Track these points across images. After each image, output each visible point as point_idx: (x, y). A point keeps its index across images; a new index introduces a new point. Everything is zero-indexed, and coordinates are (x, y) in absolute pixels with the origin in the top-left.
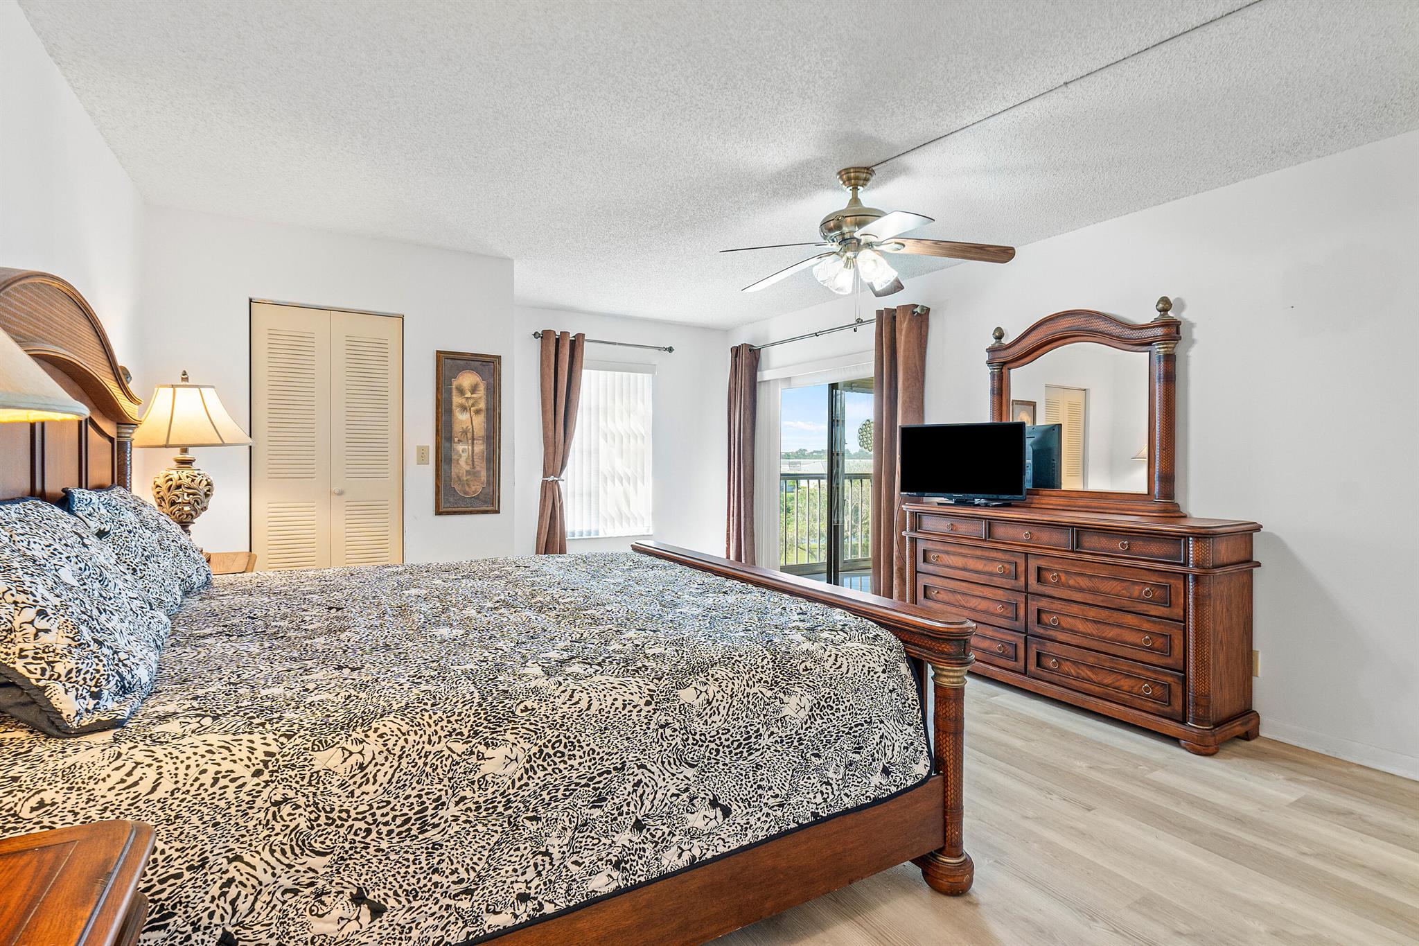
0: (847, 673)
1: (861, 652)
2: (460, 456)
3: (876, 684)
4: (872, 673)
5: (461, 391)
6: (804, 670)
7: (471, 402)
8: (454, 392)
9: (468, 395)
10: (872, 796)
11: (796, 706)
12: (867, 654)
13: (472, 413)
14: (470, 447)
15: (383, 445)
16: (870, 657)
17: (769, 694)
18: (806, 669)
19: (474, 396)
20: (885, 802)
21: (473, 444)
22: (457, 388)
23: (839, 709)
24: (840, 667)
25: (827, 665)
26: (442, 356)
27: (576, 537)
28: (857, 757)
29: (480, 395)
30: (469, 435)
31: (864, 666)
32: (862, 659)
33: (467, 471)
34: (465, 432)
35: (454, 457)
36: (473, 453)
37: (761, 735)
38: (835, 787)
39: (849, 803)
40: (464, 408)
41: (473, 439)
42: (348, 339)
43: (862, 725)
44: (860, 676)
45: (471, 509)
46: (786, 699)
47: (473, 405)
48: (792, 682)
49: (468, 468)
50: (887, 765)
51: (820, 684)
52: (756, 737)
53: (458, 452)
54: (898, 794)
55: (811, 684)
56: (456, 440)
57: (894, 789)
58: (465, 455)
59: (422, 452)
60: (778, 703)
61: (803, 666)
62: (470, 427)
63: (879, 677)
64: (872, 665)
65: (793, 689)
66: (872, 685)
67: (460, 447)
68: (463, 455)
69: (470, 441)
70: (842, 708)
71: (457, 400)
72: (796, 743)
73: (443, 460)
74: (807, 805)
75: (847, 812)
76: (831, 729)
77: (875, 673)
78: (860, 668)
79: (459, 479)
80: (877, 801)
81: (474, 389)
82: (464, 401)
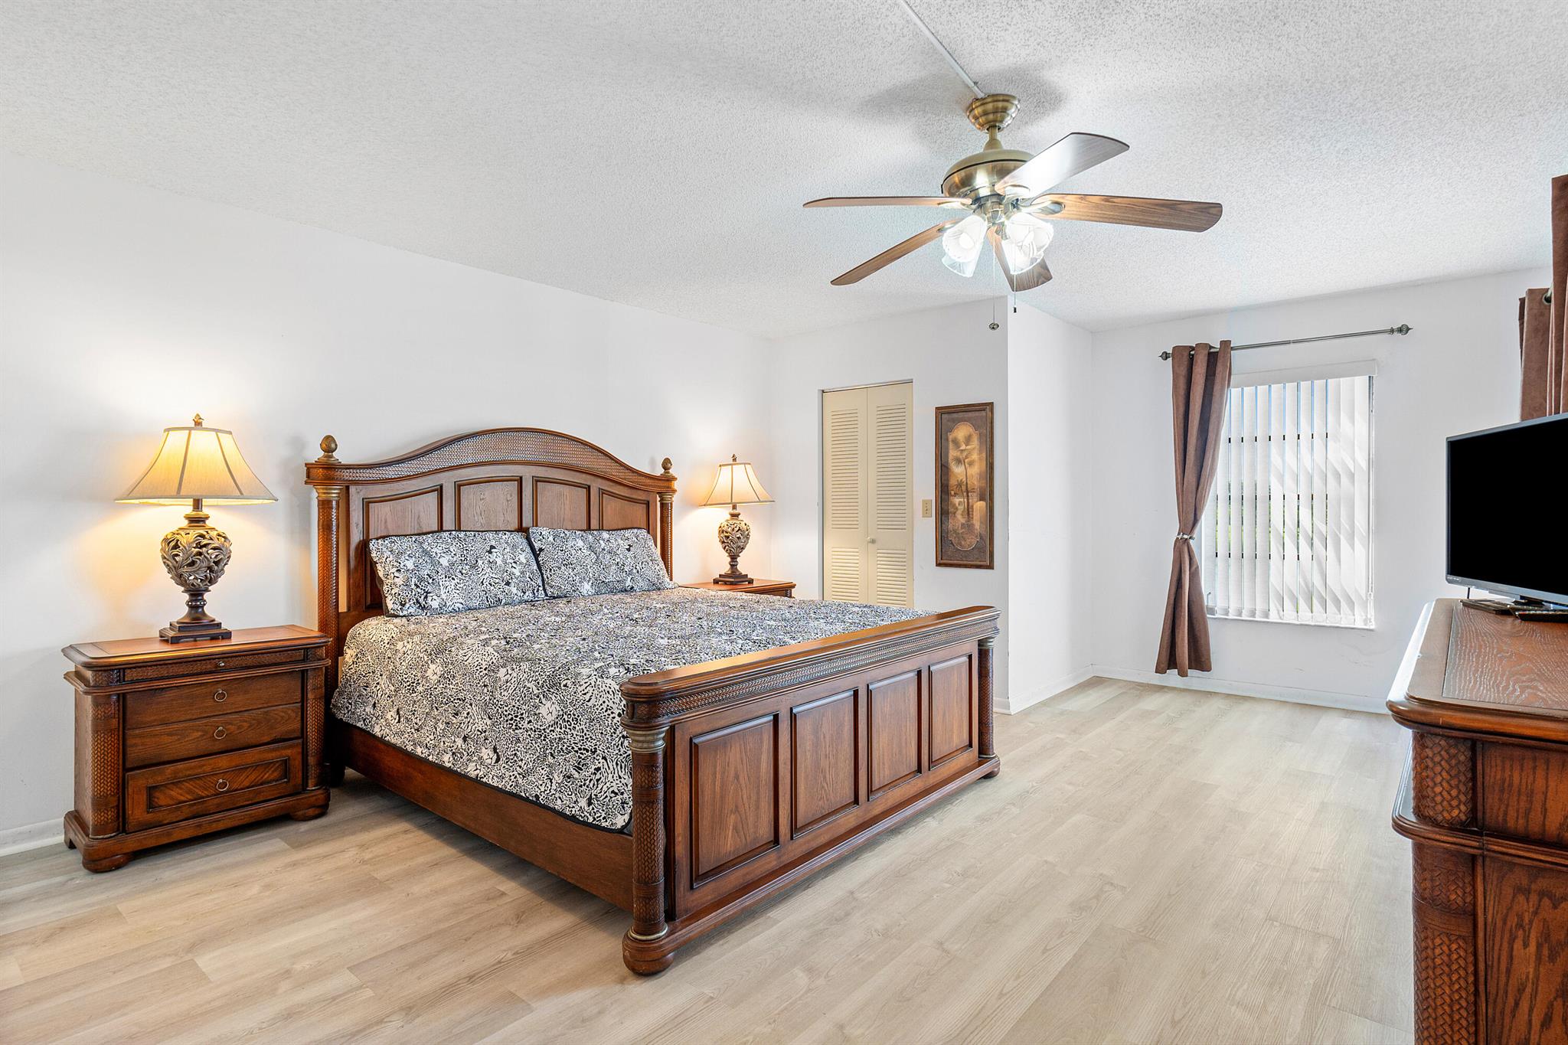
0: (588, 701)
1: (607, 689)
2: (957, 509)
3: (610, 722)
4: (609, 712)
5: (956, 442)
6: (564, 686)
7: (965, 454)
8: (951, 445)
9: (963, 447)
10: (573, 812)
11: (549, 710)
12: (611, 693)
13: (967, 465)
14: (966, 500)
15: (902, 500)
16: (612, 697)
17: (536, 692)
18: (565, 686)
19: (968, 447)
20: (579, 823)
21: (968, 496)
22: (953, 441)
23: (575, 728)
24: (585, 694)
25: (580, 689)
26: (941, 411)
27: (1231, 617)
28: (576, 775)
29: (973, 446)
30: (964, 488)
31: (604, 702)
32: (605, 696)
33: (963, 524)
34: (960, 485)
35: (951, 510)
36: (968, 505)
37: (523, 718)
38: (554, 787)
39: (558, 805)
40: (959, 461)
41: (968, 492)
42: (879, 409)
43: (587, 751)
44: (597, 709)
45: (965, 562)
46: (544, 700)
47: (966, 457)
48: (552, 691)
49: (963, 521)
50: (593, 796)
51: (569, 701)
52: (520, 718)
53: (955, 505)
54: (590, 825)
55: (562, 698)
56: (953, 493)
57: (591, 820)
58: (961, 508)
59: (926, 503)
60: (537, 701)
61: (565, 683)
62: (964, 479)
63: (614, 718)
64: (611, 704)
65: (550, 696)
66: (606, 722)
67: (957, 500)
68: (959, 508)
69: (965, 494)
70: (577, 728)
71: (953, 453)
72: (542, 738)
73: (943, 512)
74: (535, 787)
75: (553, 810)
76: (566, 741)
77: (612, 713)
78: (601, 702)
79: (955, 531)
80: (573, 818)
81: (968, 440)
82: (959, 453)
